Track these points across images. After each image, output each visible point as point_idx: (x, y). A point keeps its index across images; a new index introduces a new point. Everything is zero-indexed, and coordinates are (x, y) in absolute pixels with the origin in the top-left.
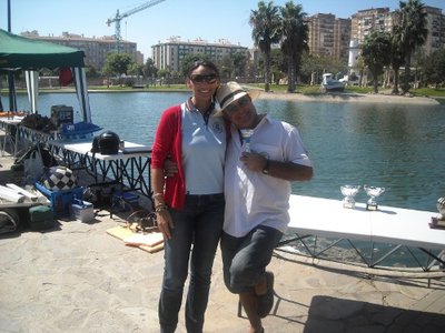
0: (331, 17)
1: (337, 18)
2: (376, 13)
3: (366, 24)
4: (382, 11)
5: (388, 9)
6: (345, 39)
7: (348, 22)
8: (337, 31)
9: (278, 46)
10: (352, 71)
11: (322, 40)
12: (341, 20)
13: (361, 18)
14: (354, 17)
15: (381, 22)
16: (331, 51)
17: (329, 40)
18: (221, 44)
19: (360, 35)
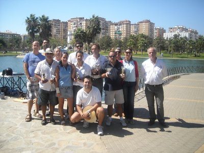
0: (58, 21)
1: (61, 21)
2: (78, 20)
3: (74, 24)
4: (81, 19)
5: (83, 18)
6: (65, 31)
7: (66, 23)
8: (62, 27)
9: (38, 34)
10: (69, 45)
11: (55, 31)
12: (63, 22)
13: (72, 22)
14: (69, 21)
15: (81, 24)
16: (59, 36)
17: (58, 31)
18: (7, 32)
19: (72, 29)
